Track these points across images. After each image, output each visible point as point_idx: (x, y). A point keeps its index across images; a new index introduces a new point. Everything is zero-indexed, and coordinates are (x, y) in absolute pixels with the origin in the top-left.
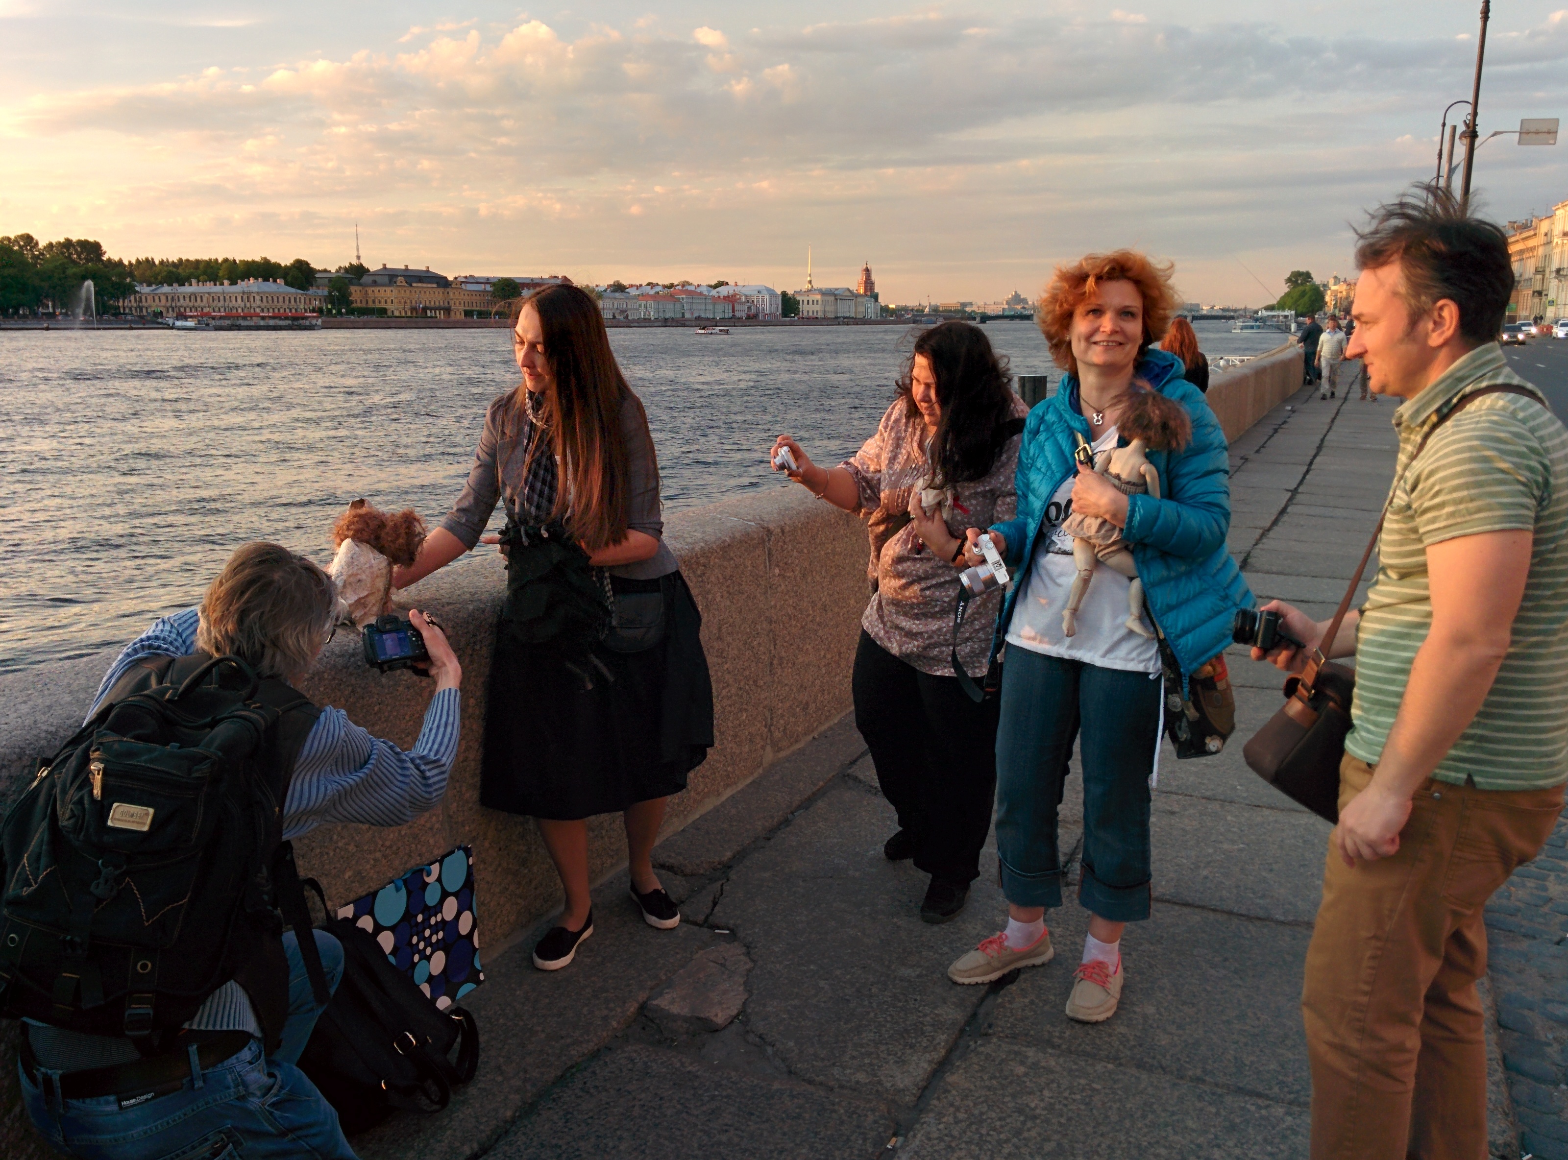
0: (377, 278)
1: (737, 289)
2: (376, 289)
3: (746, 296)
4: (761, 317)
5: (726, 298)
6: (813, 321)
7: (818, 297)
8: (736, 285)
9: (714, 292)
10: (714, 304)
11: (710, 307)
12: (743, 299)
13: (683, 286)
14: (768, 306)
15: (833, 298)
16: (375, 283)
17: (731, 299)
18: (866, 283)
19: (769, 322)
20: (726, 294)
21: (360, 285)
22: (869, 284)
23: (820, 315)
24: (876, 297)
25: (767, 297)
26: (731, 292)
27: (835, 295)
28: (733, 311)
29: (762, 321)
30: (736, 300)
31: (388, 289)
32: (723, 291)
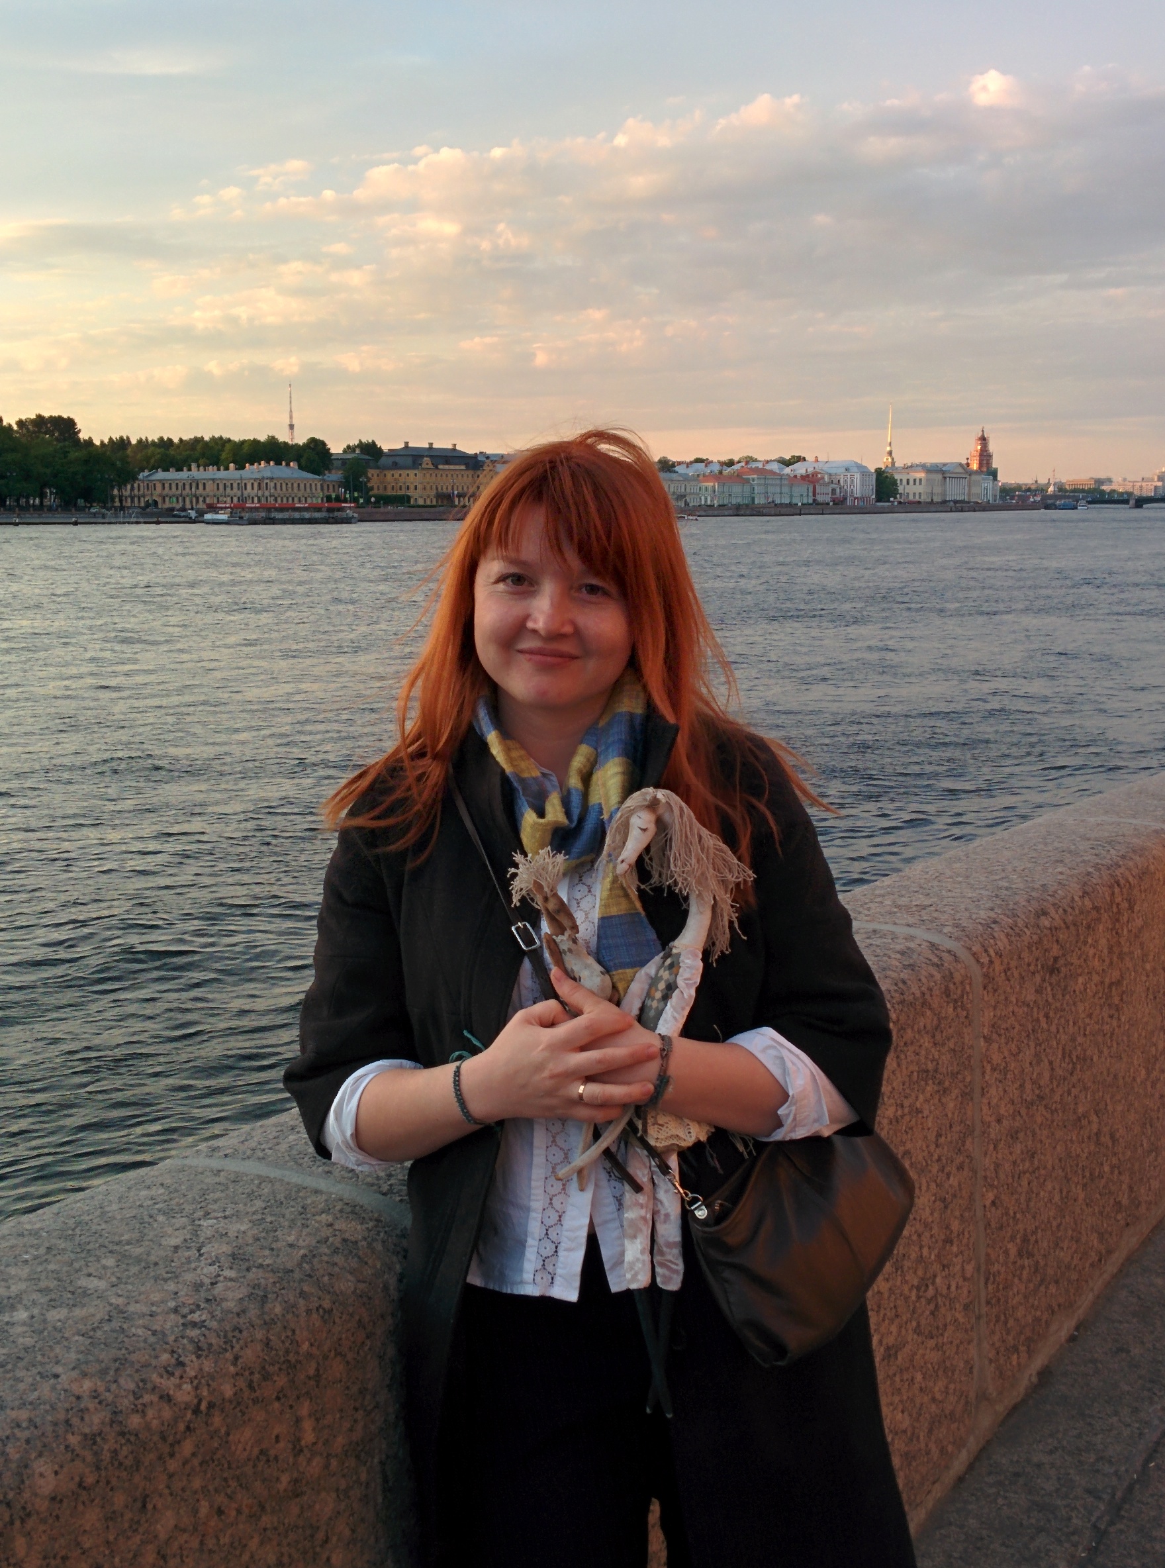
0: (397, 459)
1: (818, 467)
2: (397, 473)
3: (830, 475)
4: (849, 502)
5: (805, 478)
6: (915, 506)
7: (922, 475)
8: (817, 460)
9: (787, 470)
10: (791, 486)
11: (786, 490)
12: (826, 478)
13: (747, 463)
14: (860, 488)
15: (940, 476)
16: (396, 466)
17: (811, 479)
18: (981, 455)
19: (862, 509)
20: (803, 472)
21: (378, 468)
22: (985, 456)
23: (924, 498)
24: (994, 474)
25: (858, 476)
26: (810, 470)
27: (943, 472)
28: (814, 495)
29: (850, 507)
30: (818, 481)
31: (412, 473)
32: (800, 469)
